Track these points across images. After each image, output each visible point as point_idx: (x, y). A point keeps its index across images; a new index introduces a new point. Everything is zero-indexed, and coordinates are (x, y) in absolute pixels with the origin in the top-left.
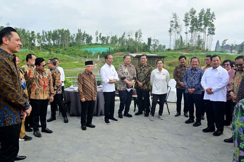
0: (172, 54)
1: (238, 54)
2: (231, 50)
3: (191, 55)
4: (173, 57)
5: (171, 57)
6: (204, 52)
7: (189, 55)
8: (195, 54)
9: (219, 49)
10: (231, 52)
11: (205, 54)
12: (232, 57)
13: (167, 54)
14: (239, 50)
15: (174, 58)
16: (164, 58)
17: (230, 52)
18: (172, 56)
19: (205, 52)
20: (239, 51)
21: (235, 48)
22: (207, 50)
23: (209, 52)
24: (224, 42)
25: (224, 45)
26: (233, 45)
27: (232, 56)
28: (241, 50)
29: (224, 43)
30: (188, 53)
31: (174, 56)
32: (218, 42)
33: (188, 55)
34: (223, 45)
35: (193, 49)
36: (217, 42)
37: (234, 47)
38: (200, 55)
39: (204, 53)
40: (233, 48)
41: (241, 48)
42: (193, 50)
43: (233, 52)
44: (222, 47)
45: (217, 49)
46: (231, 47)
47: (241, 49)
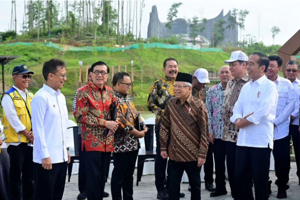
0: (24, 50)
1: (211, 46)
2: (193, 35)
3: (85, 51)
4: (29, 61)
5: (24, 61)
6: (122, 43)
7: (80, 52)
8: (99, 48)
9: (159, 31)
10: (194, 42)
11: (128, 48)
12: (201, 55)
13: (7, 50)
14: (215, 36)
15: (34, 62)
16: (5, 63)
17: (190, 42)
18: (25, 57)
19: (125, 42)
20: (214, 39)
21: (204, 29)
22: (130, 35)
23: (135, 41)
24: (174, 11)
25: (174, 18)
26: (198, 19)
27: (199, 54)
28: (219, 35)
29: (174, 14)
30: (76, 46)
31: (33, 55)
32: (154, 9)
33: (76, 52)
34: (171, 19)
35: (89, 33)
36: (151, 11)
37: (201, 27)
38: (111, 52)
39: (123, 46)
40: (198, 29)
41: (219, 28)
42: (90, 35)
43: (199, 42)
44: (168, 25)
45: (153, 33)
46: (191, 26)
47: (219, 31)
